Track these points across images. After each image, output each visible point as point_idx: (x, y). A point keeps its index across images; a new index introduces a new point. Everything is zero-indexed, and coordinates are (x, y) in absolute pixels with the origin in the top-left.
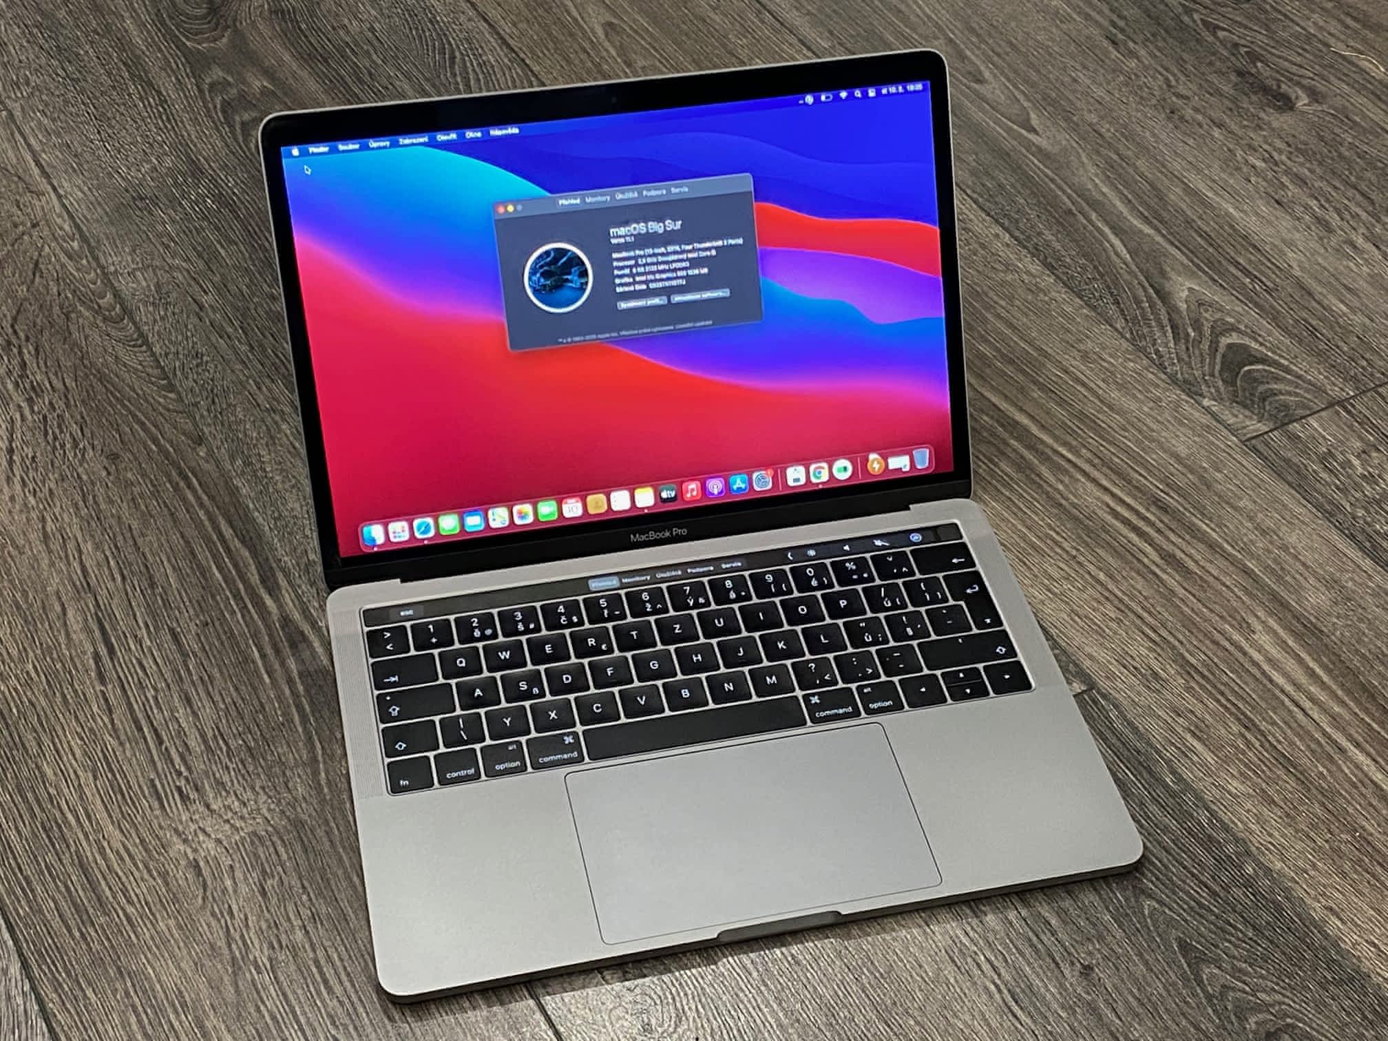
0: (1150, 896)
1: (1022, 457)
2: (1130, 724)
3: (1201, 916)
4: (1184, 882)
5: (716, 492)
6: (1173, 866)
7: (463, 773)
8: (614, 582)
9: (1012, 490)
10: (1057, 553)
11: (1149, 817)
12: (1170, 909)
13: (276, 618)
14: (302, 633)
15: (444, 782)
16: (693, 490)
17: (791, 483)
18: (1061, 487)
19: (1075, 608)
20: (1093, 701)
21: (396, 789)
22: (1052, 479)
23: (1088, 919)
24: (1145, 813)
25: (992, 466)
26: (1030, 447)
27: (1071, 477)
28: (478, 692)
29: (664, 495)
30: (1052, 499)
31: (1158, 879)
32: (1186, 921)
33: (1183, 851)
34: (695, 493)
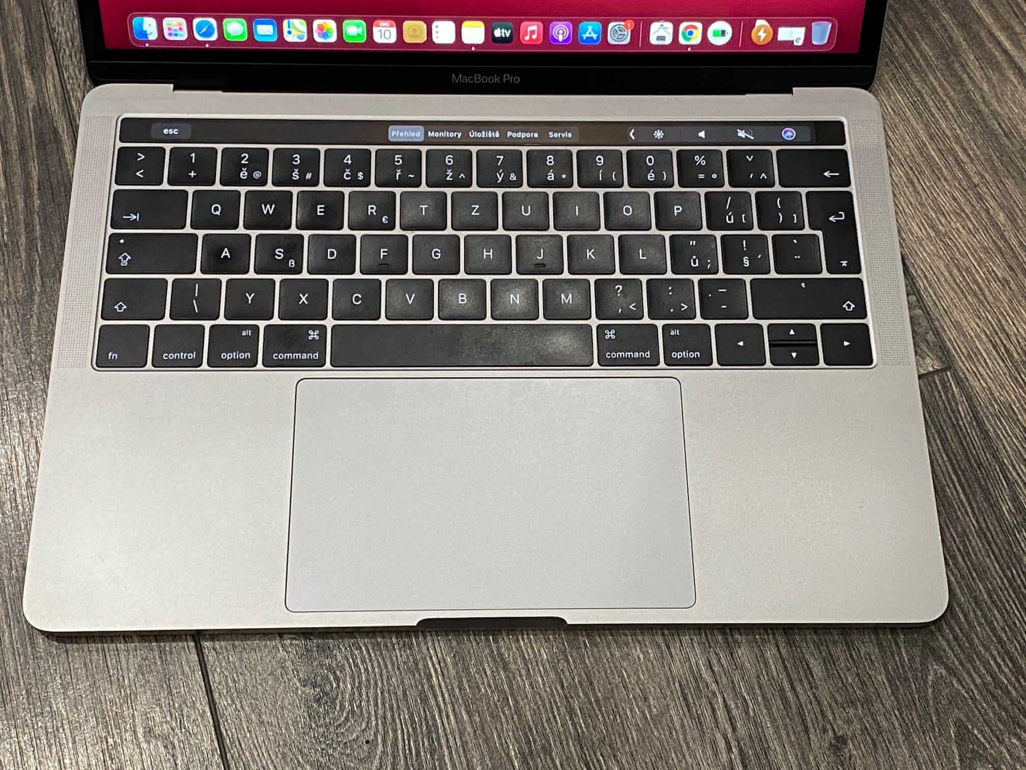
0: (939, 659)
1: (950, 38)
2: (980, 424)
3: (993, 696)
4: (987, 649)
5: (561, 38)
6: (980, 624)
7: (182, 355)
8: (417, 134)
9: (925, 81)
10: (955, 177)
11: (968, 554)
12: (959, 681)
13: (30, 106)
14: (55, 131)
15: (159, 363)
16: (532, 32)
17: (653, 40)
18: (985, 87)
19: (958, 256)
20: (944, 386)
21: (102, 362)
22: (978, 74)
23: (858, 675)
24: (965, 546)
25: (910, 44)
26: (963, 26)
27: (1002, 74)
28: (226, 253)
29: (498, 33)
30: (971, 101)
31: (956, 638)
32: (973, 699)
33: (997, 606)
34: (534, 37)
